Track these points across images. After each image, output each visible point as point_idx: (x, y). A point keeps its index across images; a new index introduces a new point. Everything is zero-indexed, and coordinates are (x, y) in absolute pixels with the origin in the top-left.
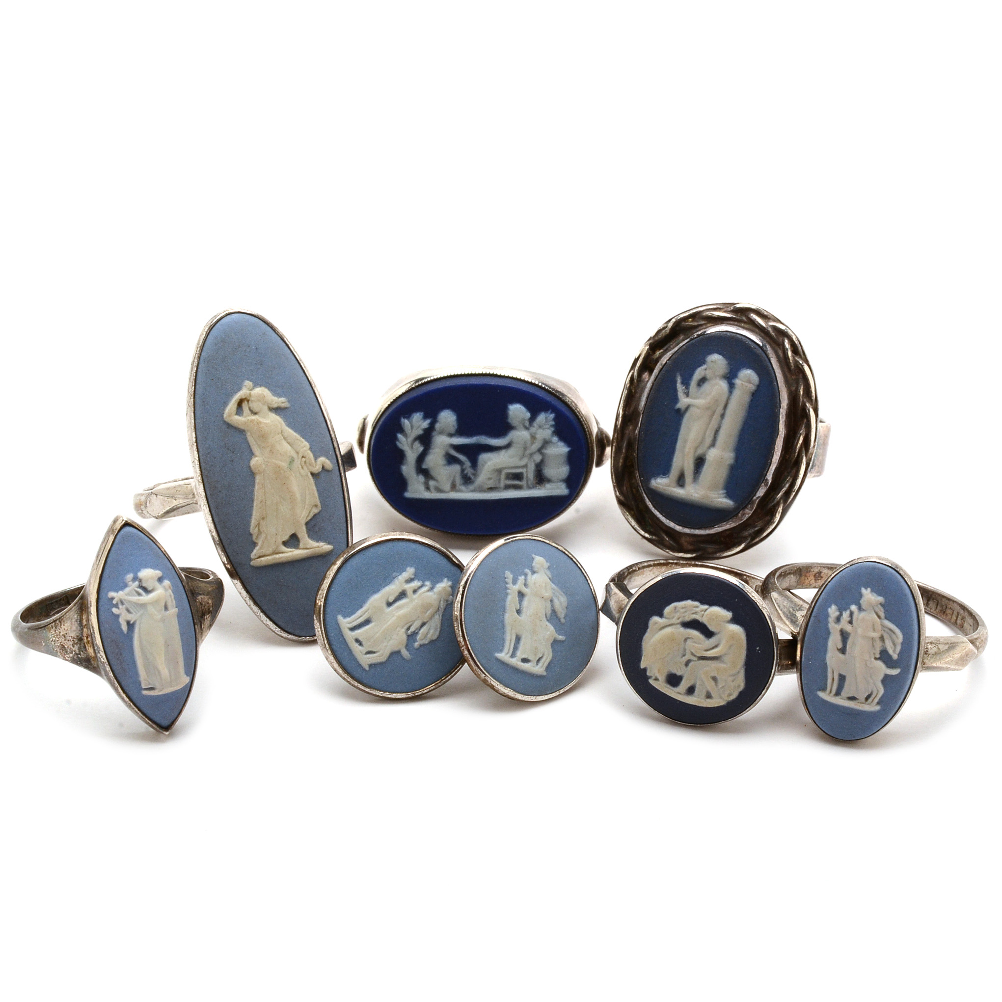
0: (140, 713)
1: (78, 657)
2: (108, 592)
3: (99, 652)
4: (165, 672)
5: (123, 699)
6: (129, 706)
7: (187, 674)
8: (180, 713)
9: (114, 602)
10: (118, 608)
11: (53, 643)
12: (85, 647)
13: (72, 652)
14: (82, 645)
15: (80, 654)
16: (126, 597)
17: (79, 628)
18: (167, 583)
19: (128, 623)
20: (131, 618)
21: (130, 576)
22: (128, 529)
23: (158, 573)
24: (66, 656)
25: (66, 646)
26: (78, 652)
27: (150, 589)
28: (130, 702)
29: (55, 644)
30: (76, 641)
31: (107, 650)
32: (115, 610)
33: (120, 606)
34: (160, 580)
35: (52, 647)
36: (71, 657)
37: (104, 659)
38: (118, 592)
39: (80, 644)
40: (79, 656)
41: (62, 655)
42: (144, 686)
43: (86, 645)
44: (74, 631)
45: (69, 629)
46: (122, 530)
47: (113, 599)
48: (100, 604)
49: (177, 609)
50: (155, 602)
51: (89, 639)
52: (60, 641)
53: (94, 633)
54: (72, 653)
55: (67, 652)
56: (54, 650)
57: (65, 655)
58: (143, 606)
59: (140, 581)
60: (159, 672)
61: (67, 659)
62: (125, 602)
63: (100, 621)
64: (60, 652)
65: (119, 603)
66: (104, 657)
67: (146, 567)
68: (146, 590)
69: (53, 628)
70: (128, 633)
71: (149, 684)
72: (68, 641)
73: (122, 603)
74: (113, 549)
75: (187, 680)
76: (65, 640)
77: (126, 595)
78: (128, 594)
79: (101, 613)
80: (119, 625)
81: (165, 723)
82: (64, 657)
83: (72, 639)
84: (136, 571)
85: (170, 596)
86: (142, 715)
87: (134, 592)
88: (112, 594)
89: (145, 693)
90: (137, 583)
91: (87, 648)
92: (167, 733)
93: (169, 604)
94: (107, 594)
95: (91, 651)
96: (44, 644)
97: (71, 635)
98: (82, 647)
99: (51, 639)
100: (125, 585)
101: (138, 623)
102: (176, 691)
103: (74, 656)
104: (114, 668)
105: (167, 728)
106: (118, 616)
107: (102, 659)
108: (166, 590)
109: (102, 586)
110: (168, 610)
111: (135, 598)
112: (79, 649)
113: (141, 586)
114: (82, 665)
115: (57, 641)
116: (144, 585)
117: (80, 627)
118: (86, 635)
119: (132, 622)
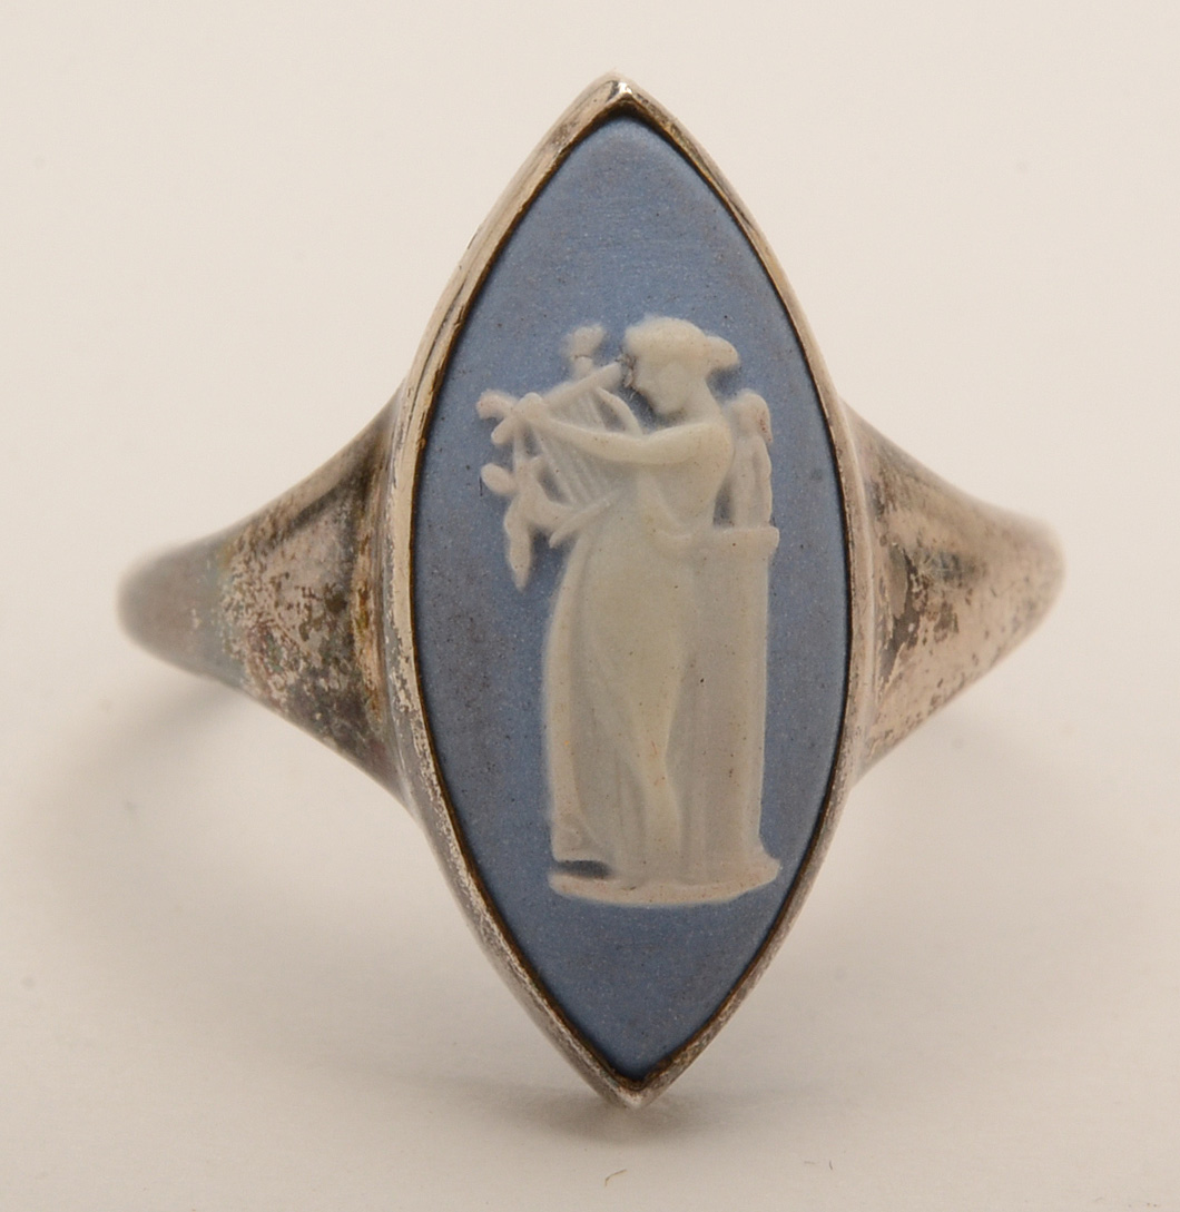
0: (527, 979)
1: (315, 688)
2: (481, 388)
3: (396, 663)
4: (664, 797)
5: (463, 899)
6: (487, 940)
7: (772, 841)
8: (711, 1020)
9: (498, 436)
10: (508, 465)
11: (230, 615)
12: (349, 640)
13: (296, 662)
14: (341, 629)
15: (326, 675)
16: (553, 421)
17: (339, 549)
18: (751, 401)
19: (539, 540)
20: (559, 518)
21: (588, 335)
22: (627, 133)
23: (724, 352)
24: (270, 683)
25: (277, 634)
26: (317, 664)
27: (664, 405)
28: (488, 918)
29: (236, 618)
30: (318, 613)
31: (429, 657)
32: (493, 475)
33: (519, 459)
34: (724, 382)
35: (226, 634)
36: (290, 689)
37: (408, 697)
38: (521, 396)
39: (333, 626)
40: (322, 682)
41: (258, 677)
42: (560, 852)
43: (356, 632)
44: (319, 563)
45: (299, 556)
46: (601, 131)
47: (493, 422)
48: (441, 438)
49: (775, 533)
50: (674, 470)
51: (371, 604)
52: (257, 609)
53: (390, 569)
54: (293, 666)
55: (275, 660)
56: (230, 650)
57: (270, 675)
58: (619, 473)
59: (631, 363)
60: (637, 794)
61: (276, 695)
62: (543, 446)
63: (424, 519)
64: (252, 661)
65: (518, 444)
66: (412, 684)
67: (671, 308)
68: (646, 407)
69: (241, 548)
70: (529, 587)
71: (587, 843)
72: (290, 607)
73: (531, 447)
74: (544, 201)
75: (767, 871)
76: (277, 605)
77: (554, 411)
78: (563, 410)
79: (434, 481)
80: (501, 541)
81: (634, 1051)
82: (265, 687)
83: (303, 601)
84: (621, 317)
85: (756, 462)
86: (534, 991)
87: (592, 406)
88: (494, 401)
89: (561, 883)
90: (612, 369)
91: (358, 645)
92: (634, 1100)
93: (742, 499)
94: (473, 398)
95: (369, 659)
96: (197, 622)
97: (303, 582)
98: (339, 642)
99: (227, 599)
100: (562, 371)
101: (581, 545)
102: (707, 908)
103: (302, 681)
104: (449, 744)
105: (639, 1077)
106: (500, 504)
107: (402, 695)
108: (739, 429)
109: (462, 364)
110: (731, 523)
111: (589, 434)
112: (326, 651)
113: (631, 389)
114: (330, 733)
115: (249, 606)
116: (643, 383)
117: (346, 547)
118: (360, 585)
119: (553, 541)
